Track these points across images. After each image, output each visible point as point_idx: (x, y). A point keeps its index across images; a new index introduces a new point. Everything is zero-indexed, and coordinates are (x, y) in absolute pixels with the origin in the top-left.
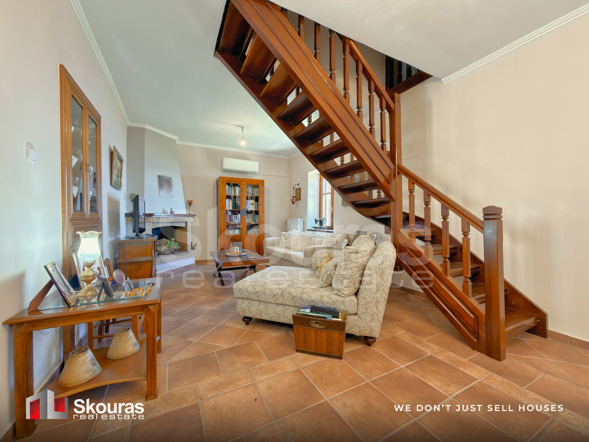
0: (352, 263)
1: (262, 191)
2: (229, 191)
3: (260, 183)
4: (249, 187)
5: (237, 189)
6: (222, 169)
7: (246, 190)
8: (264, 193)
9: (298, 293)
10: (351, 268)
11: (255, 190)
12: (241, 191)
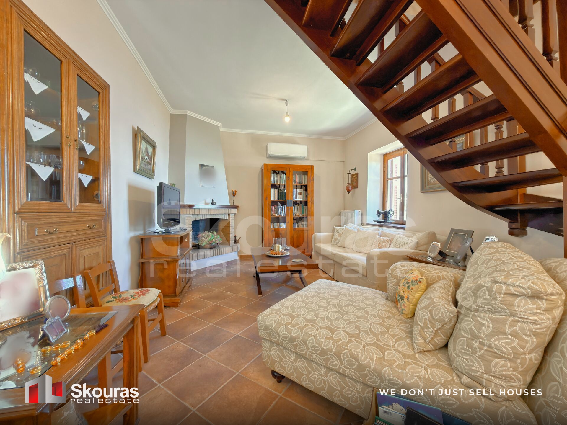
0: (519, 321)
1: (311, 178)
2: (274, 179)
3: (308, 169)
4: (296, 174)
5: (284, 177)
6: (268, 156)
7: (293, 179)
8: (313, 180)
9: (372, 359)
10: (517, 333)
11: (303, 177)
12: (288, 179)
